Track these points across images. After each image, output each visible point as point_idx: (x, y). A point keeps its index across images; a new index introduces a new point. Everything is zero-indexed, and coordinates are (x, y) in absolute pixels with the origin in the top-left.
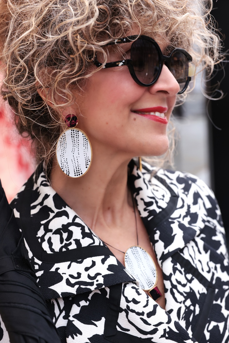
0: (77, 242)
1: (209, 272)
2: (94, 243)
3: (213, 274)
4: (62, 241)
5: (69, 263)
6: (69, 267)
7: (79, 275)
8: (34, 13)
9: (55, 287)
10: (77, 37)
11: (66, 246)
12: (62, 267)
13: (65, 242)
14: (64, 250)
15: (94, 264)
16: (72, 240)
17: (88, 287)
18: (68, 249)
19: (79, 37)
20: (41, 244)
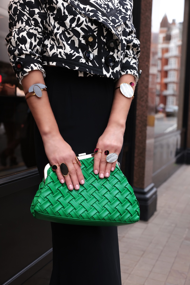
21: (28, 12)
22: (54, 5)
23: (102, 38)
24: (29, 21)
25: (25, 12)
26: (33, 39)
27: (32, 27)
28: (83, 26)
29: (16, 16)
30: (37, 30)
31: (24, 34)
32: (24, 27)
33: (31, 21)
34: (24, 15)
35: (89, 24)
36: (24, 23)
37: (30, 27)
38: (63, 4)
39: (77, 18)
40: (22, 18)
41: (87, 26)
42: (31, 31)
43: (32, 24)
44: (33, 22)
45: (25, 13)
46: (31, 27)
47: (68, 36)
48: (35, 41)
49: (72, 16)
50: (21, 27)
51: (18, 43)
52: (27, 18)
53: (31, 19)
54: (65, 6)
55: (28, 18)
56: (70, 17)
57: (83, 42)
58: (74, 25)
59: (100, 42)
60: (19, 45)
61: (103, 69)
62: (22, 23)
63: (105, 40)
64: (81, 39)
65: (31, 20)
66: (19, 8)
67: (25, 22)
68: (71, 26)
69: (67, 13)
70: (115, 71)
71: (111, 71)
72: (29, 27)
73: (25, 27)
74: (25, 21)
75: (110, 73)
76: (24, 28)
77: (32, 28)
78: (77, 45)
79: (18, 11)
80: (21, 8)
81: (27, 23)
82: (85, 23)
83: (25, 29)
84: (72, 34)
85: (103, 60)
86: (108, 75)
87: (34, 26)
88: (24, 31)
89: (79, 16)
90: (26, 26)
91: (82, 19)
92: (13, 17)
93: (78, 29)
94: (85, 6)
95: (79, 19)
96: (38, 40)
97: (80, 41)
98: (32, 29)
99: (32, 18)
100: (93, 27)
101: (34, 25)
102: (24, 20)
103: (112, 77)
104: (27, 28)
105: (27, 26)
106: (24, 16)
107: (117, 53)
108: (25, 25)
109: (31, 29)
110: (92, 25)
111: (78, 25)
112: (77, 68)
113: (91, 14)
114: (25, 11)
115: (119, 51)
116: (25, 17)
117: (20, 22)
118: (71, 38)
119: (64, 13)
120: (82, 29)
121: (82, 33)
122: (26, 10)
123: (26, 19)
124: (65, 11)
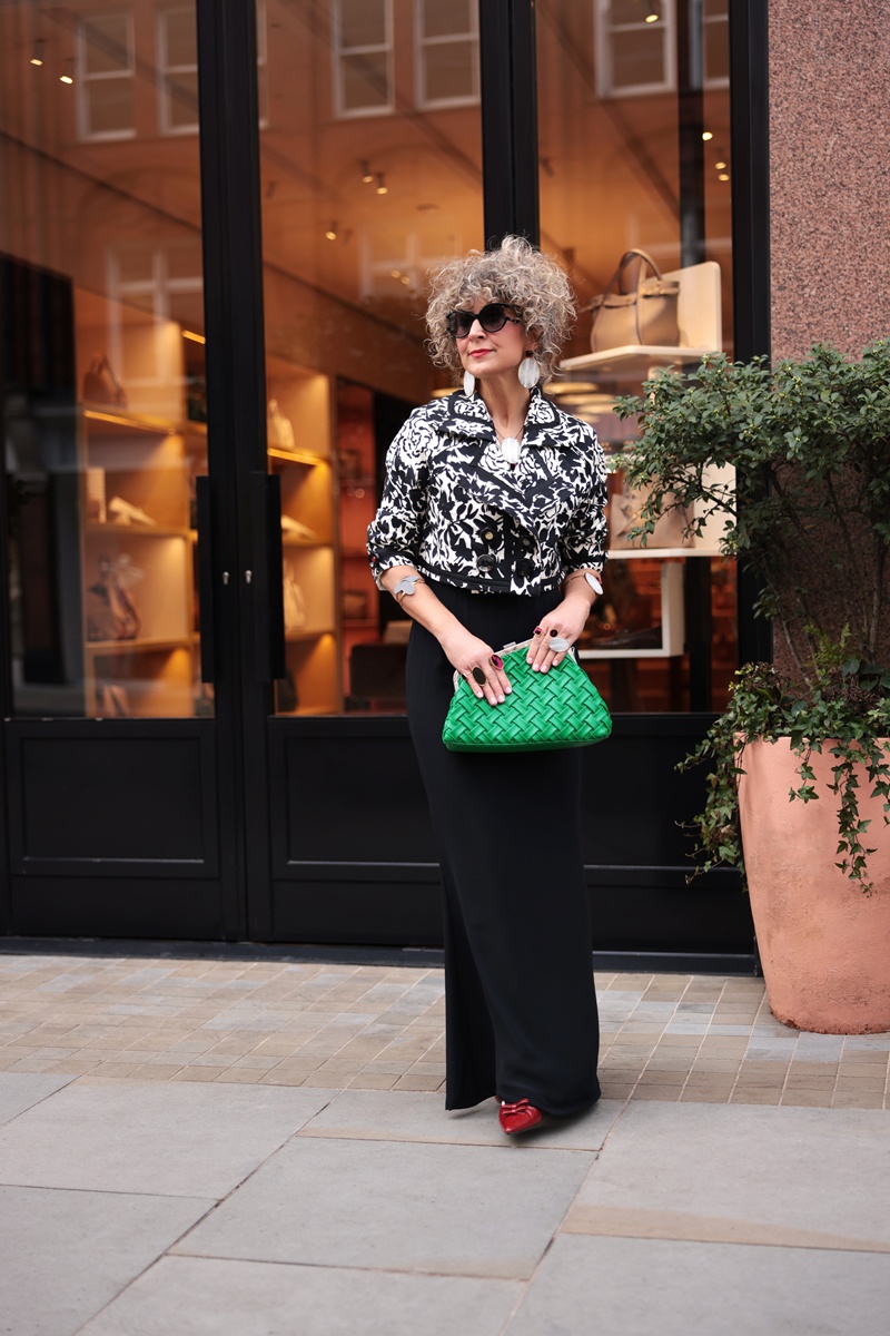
5: (463, 420)
6: (462, 422)
22: (437, 486)
23: (512, 531)
26: (400, 528)
28: (477, 517)
30: (408, 515)
31: (388, 519)
34: (393, 489)
35: (489, 514)
38: (449, 485)
39: (467, 505)
41: (484, 517)
42: (400, 517)
44: (405, 503)
47: (456, 533)
48: (403, 531)
49: (461, 503)
54: (452, 488)
56: (458, 504)
57: (479, 540)
58: (463, 516)
59: (509, 538)
60: (379, 532)
61: (513, 581)
63: (517, 535)
64: (474, 536)
68: (458, 517)
69: (454, 499)
70: (533, 583)
71: (526, 583)
75: (525, 587)
78: (468, 546)
81: (397, 504)
82: (480, 512)
84: (460, 529)
85: (513, 567)
86: (519, 591)
88: (389, 514)
89: (472, 502)
91: (477, 506)
93: (470, 522)
94: (484, 483)
95: (471, 506)
96: (407, 531)
97: (473, 540)
100: (496, 517)
103: (527, 593)
104: (395, 510)
105: (395, 508)
110: (493, 514)
111: (469, 516)
112: (465, 585)
113: (491, 497)
116: (395, 493)
118: (459, 535)
119: (450, 498)
120: (476, 521)
121: (476, 528)
124: (453, 496)
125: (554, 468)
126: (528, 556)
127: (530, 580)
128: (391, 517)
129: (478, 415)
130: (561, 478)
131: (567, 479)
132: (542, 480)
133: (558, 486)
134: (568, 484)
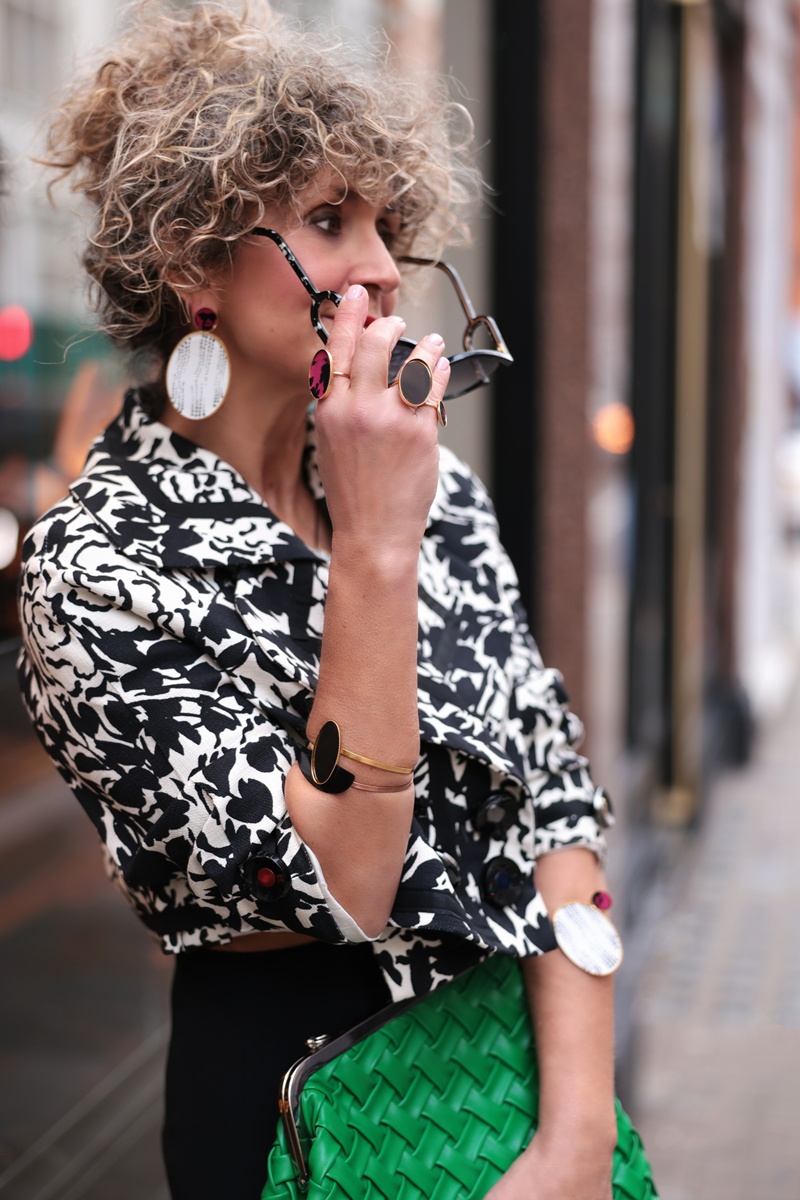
0: (225, 492)
1: (448, 593)
2: (252, 498)
3: (456, 599)
4: (197, 484)
5: (211, 521)
6: (212, 526)
7: (230, 540)
8: (159, 127)
9: (188, 551)
10: (222, 174)
11: (206, 494)
12: (201, 525)
13: (203, 488)
14: (202, 500)
15: (253, 527)
16: (215, 487)
17: (247, 557)
18: (208, 500)
19: (225, 175)
20: (157, 485)
21: (185, 681)
24: (215, 709)
25: (172, 690)
27: (243, 718)
29: (142, 733)
30: (263, 717)
31: (242, 770)
32: (216, 747)
33: (220, 702)
34: (175, 704)
36: (203, 731)
37: (239, 730)
40: (179, 719)
43: (232, 712)
44: (230, 703)
45: (173, 693)
46: (240, 725)
50: (202, 759)
51: (237, 824)
52: (199, 704)
53: (215, 695)
55: (201, 701)
60: (246, 832)
62: (197, 739)
65: (219, 699)
66: (130, 697)
67: (203, 727)
72: (233, 728)
73: (218, 743)
74: (198, 720)
75: (519, 932)
76: (219, 749)
77: (244, 725)
79: (139, 708)
80: (144, 691)
81: (216, 723)
83: (224, 749)
85: (472, 888)
87: (243, 712)
90: (222, 735)
92: (132, 746)
98: (250, 727)
99: (212, 690)
101: (241, 708)
102: (193, 721)
104: (231, 738)
105: (226, 734)
106: (180, 707)
107: (520, 838)
108: (212, 736)
109: (245, 730)
114: (166, 689)
115: (524, 831)
116: (186, 707)
117: (183, 739)
122: (166, 682)
123: (196, 709)
125: (442, 589)
126: (494, 850)
127: (522, 914)
128: (241, 759)
129: (239, 496)
130: (467, 608)
131: (482, 603)
132: (434, 630)
133: (475, 630)
134: (491, 614)
